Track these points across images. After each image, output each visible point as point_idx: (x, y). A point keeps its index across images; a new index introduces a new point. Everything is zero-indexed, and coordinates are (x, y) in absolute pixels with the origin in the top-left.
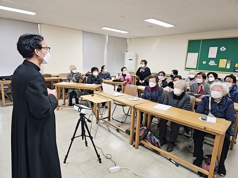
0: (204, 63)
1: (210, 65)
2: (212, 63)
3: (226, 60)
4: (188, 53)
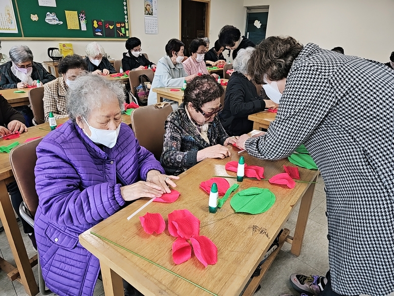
0: (34, 18)
1: (50, 23)
2: (51, 19)
3: (75, 13)
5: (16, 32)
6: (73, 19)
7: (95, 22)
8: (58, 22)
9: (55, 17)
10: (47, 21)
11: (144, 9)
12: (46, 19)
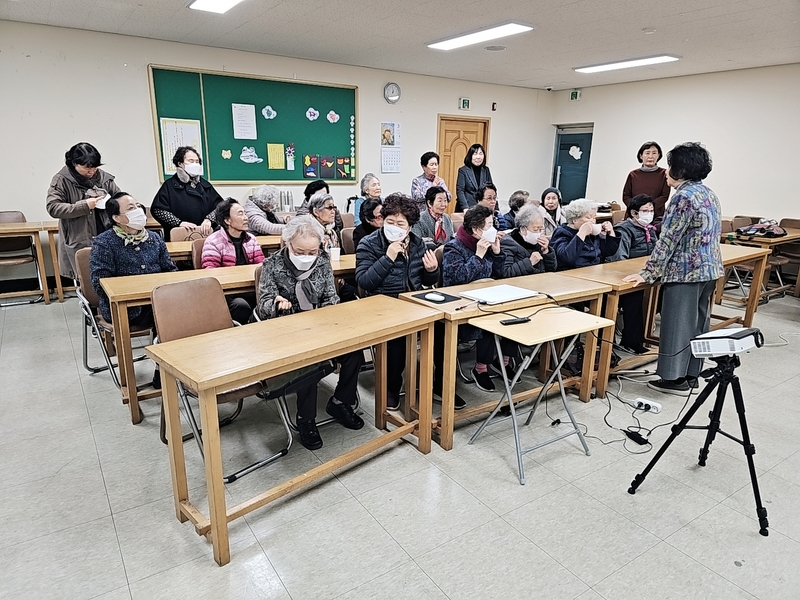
1: (246, 161)
2: (249, 156)
3: (281, 147)
4: (162, 119)
6: (277, 156)
7: (307, 158)
8: (257, 160)
9: (254, 153)
10: (242, 158)
11: (381, 137)
12: (241, 155)
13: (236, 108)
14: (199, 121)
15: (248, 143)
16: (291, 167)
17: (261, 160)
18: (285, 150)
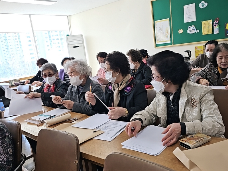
1: (190, 33)
2: (192, 30)
3: (210, 22)
4: (155, 21)
5: (170, 42)
6: (207, 27)
8: (196, 31)
9: (194, 28)
10: (188, 32)
12: (188, 30)
13: (186, 7)
14: (169, 19)
15: (191, 24)
16: (216, 31)
17: (198, 31)
18: (213, 23)
